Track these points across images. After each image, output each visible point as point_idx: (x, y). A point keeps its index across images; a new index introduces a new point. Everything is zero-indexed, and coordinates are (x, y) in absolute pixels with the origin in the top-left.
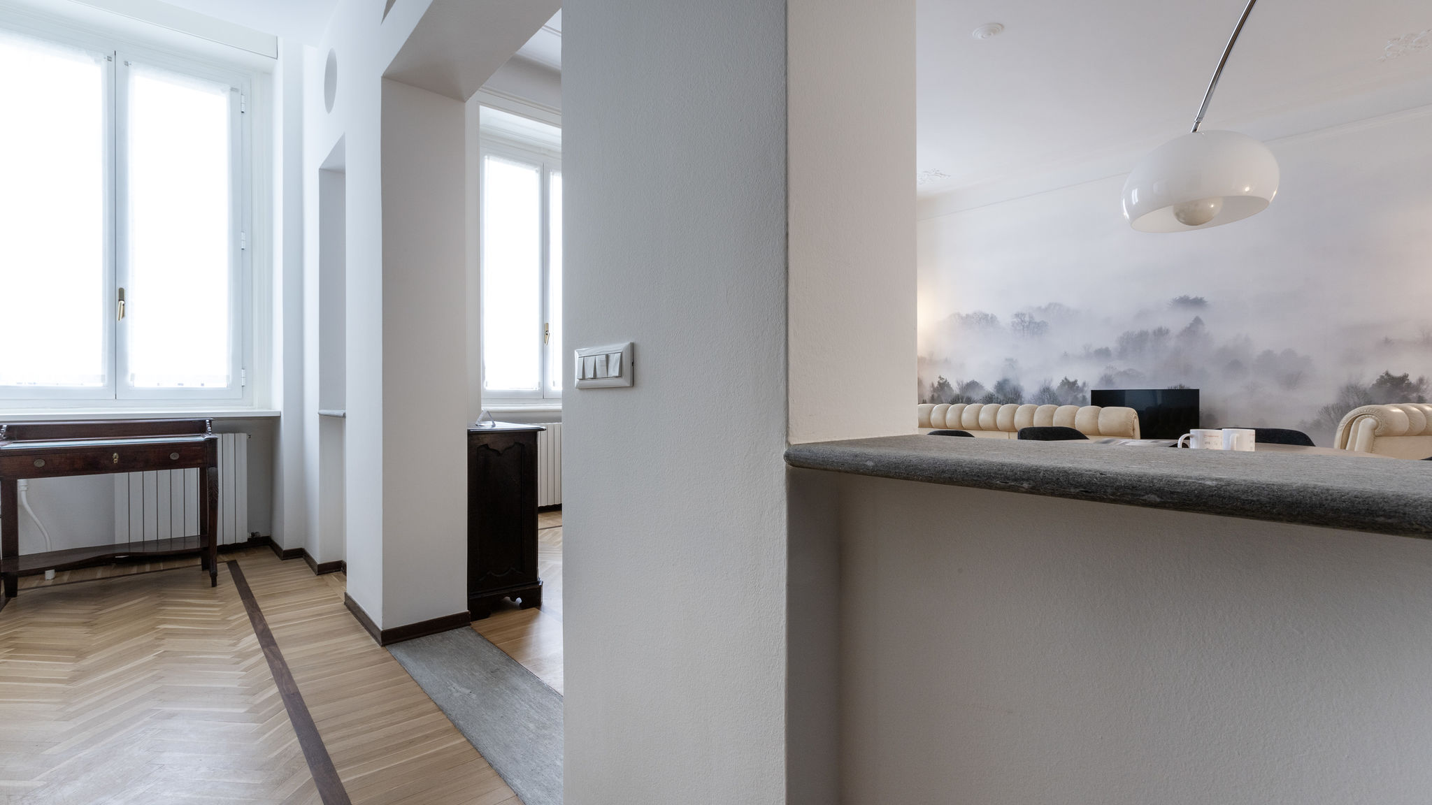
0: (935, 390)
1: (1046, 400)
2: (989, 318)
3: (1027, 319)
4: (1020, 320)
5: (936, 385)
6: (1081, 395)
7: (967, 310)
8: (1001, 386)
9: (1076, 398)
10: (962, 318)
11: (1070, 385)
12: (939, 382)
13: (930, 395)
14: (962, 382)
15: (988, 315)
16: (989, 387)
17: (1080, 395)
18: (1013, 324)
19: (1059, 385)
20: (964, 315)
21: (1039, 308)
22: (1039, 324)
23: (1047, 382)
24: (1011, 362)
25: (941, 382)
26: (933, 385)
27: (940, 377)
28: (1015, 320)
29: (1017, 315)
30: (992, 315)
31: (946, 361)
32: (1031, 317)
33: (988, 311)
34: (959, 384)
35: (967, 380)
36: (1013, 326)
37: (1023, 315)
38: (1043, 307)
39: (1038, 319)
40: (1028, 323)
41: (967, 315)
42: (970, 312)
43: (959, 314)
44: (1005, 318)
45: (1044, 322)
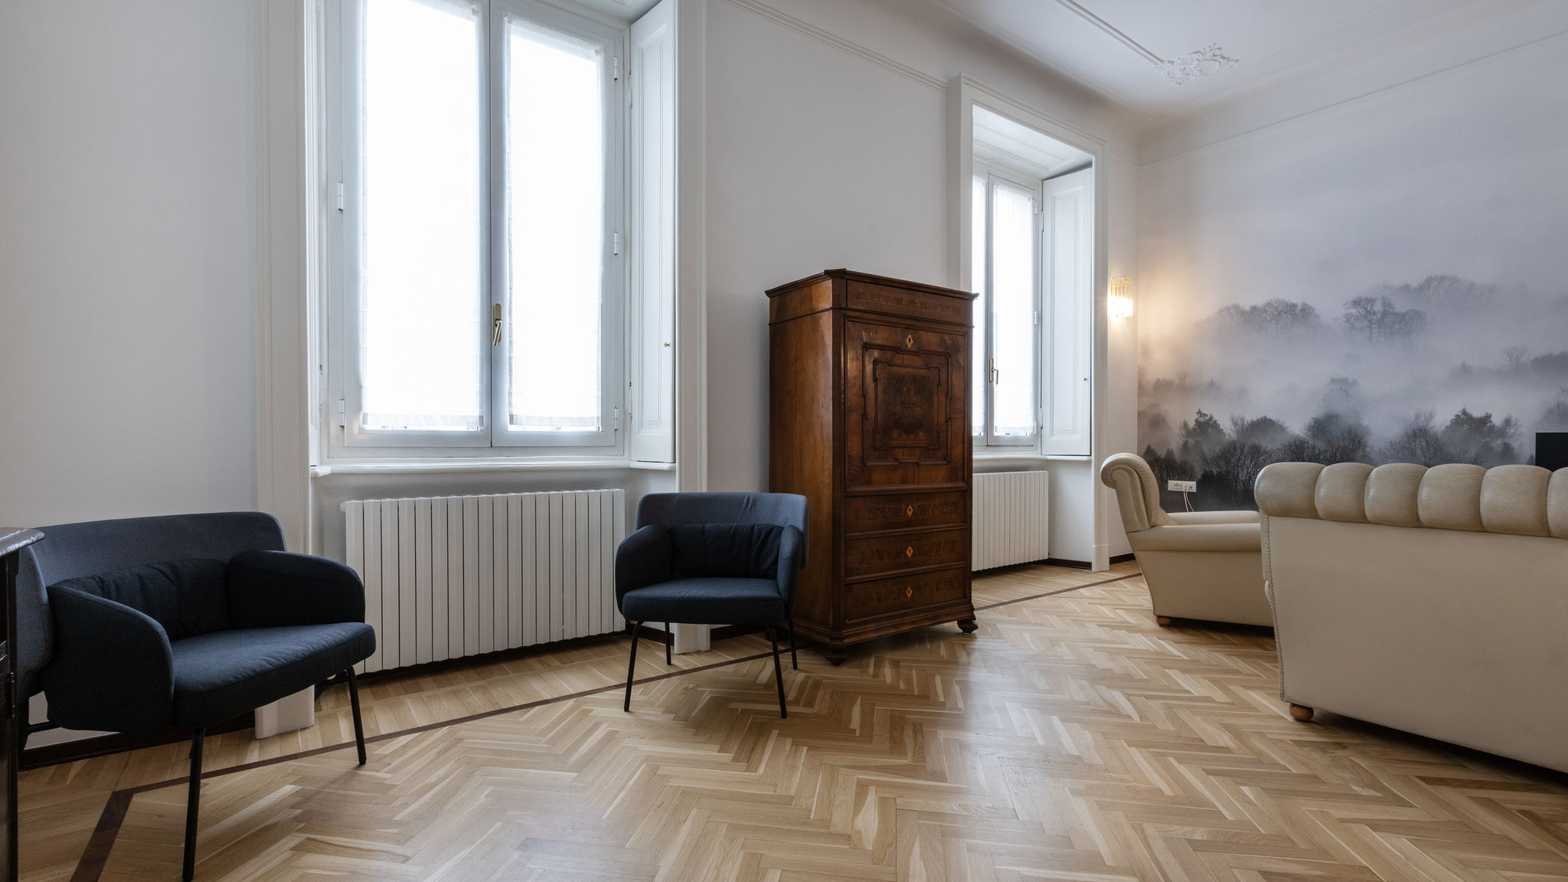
0: (1189, 433)
1: (1419, 452)
2: (1297, 311)
3: (1378, 307)
4: (1362, 311)
5: (1192, 424)
6: (1499, 442)
7: (1254, 297)
8: (1320, 427)
9: (1487, 447)
10: (1242, 313)
11: (1474, 426)
12: (1197, 421)
13: (1181, 442)
14: (1242, 420)
15: (1295, 306)
16: (1297, 426)
17: (1497, 443)
18: (1348, 318)
19: (1449, 423)
20: (1247, 308)
21: (1406, 288)
22: (1404, 315)
23: (1423, 418)
24: (1343, 386)
25: (1201, 420)
26: (1186, 425)
27: (1199, 412)
28: (1353, 311)
29: (1357, 303)
30: (1304, 304)
31: (1213, 386)
32: (1387, 304)
33: (1295, 297)
34: (1235, 424)
35: (1251, 416)
36: (1348, 321)
37: (1370, 301)
38: (1414, 285)
39: (1401, 306)
40: (1379, 316)
41: (1254, 309)
42: (1260, 302)
43: (1237, 307)
44: (1330, 306)
45: (1416, 312)
